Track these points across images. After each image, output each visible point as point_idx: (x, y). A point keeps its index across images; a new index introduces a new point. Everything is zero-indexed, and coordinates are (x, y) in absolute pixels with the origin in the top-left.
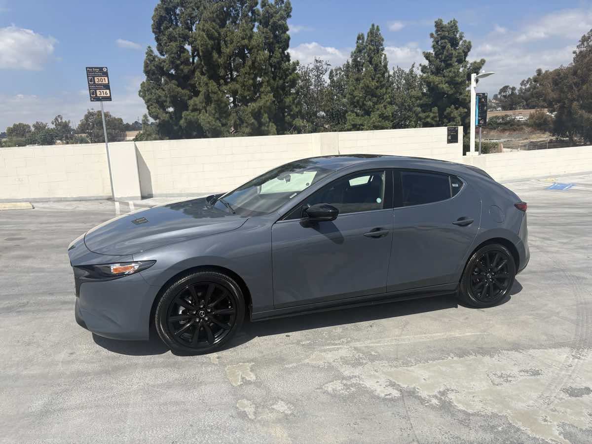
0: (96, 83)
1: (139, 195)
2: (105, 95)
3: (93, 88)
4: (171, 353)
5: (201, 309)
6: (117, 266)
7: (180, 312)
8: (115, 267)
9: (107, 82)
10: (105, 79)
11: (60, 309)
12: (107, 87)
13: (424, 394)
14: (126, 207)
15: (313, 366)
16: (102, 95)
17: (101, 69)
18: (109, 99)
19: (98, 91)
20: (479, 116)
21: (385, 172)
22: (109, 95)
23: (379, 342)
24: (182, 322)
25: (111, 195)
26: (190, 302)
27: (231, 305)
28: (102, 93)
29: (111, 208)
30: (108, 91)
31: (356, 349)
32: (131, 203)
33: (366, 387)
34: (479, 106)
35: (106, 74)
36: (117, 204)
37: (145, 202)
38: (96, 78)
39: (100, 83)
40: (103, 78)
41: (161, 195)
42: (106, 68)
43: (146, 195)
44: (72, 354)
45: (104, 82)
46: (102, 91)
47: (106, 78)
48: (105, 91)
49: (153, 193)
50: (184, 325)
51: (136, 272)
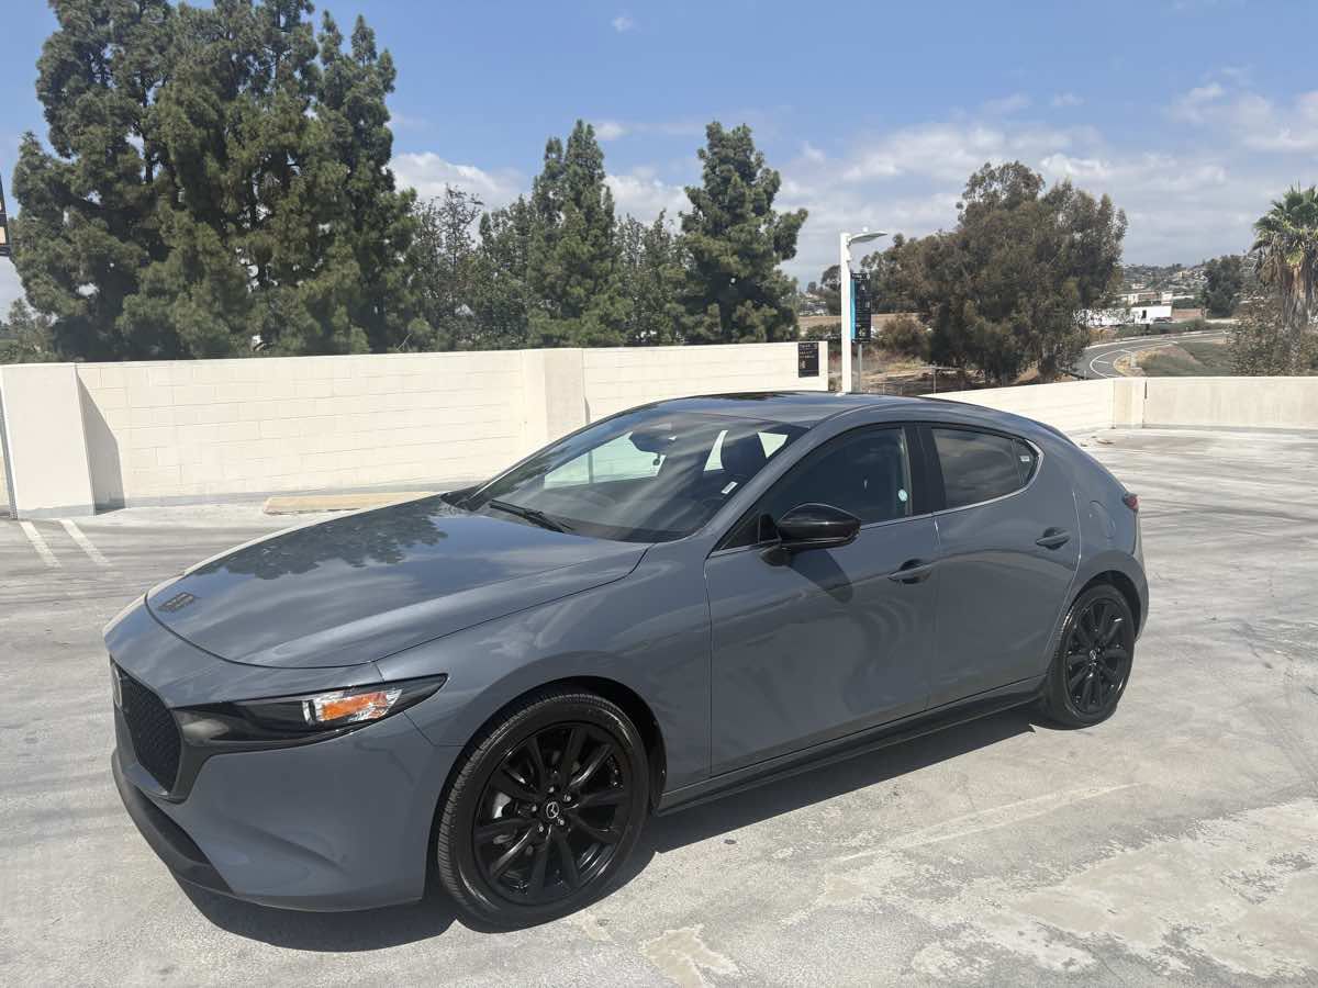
1: (89, 501)
4: (460, 924)
5: (550, 797)
6: (332, 698)
7: (498, 813)
8: (326, 702)
11: (41, 837)
13: (1140, 948)
14: (58, 534)
15: (849, 914)
20: (856, 322)
23: (943, 831)
24: (499, 840)
25: (8, 502)
26: (522, 780)
27: (619, 778)
29: (17, 538)
31: (908, 854)
32: (67, 522)
33: (1008, 952)
34: (856, 301)
36: (28, 527)
37: (107, 519)
41: (146, 502)
43: (106, 501)
44: (166, 971)
49: (126, 496)
50: (503, 849)
51: (394, 711)
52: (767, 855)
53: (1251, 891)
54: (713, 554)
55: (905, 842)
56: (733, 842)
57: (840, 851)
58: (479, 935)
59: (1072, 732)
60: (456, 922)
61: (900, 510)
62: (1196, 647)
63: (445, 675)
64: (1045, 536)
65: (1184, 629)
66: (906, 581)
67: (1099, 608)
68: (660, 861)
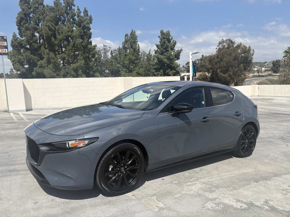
1: (25, 109)
2: (5, 52)
4: (101, 195)
5: (122, 166)
6: (73, 142)
7: (110, 170)
9: (6, 45)
10: (5, 43)
11: (10, 175)
12: (6, 47)
13: (258, 204)
14: (18, 115)
15: (190, 195)
16: (3, 52)
17: (3, 37)
18: (7, 54)
20: (193, 72)
21: (203, 88)
22: (7, 52)
23: (212, 178)
24: (110, 176)
25: (7, 109)
26: (116, 162)
27: (138, 163)
28: (3, 51)
29: (9, 116)
30: (7, 50)
31: (203, 183)
32: (20, 113)
33: (227, 204)
34: (193, 67)
35: (6, 40)
36: (12, 114)
37: (29, 113)
39: (2, 45)
41: (37, 109)
42: (6, 37)
43: (28, 109)
44: (36, 203)
45: (4, 45)
46: (3, 49)
48: (5, 50)
49: (33, 108)
50: (111, 178)
51: (87, 145)
52: (171, 182)
53: (284, 192)
55: (203, 180)
56: (164, 179)
57: (188, 182)
58: (105, 197)
59: (242, 158)
60: (101, 194)
61: (203, 106)
62: (271, 141)
63: (98, 138)
64: (236, 113)
65: (268, 138)
66: (204, 122)
67: (248, 130)
68: (147, 183)
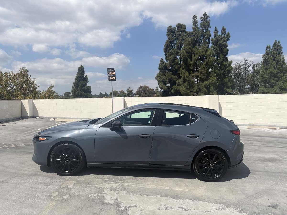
0: (111, 74)
2: (113, 79)
3: (109, 76)
5: (67, 158)
7: (60, 158)
8: (40, 138)
9: (114, 74)
12: (114, 76)
17: (113, 69)
18: (115, 80)
19: (111, 77)
21: (155, 110)
22: (115, 79)
24: (60, 162)
26: (63, 154)
31: (122, 185)
35: (114, 71)
38: (111, 72)
40: (113, 72)
42: (115, 68)
47: (114, 72)
48: (113, 77)
54: (101, 127)
63: (51, 137)
64: (191, 135)
